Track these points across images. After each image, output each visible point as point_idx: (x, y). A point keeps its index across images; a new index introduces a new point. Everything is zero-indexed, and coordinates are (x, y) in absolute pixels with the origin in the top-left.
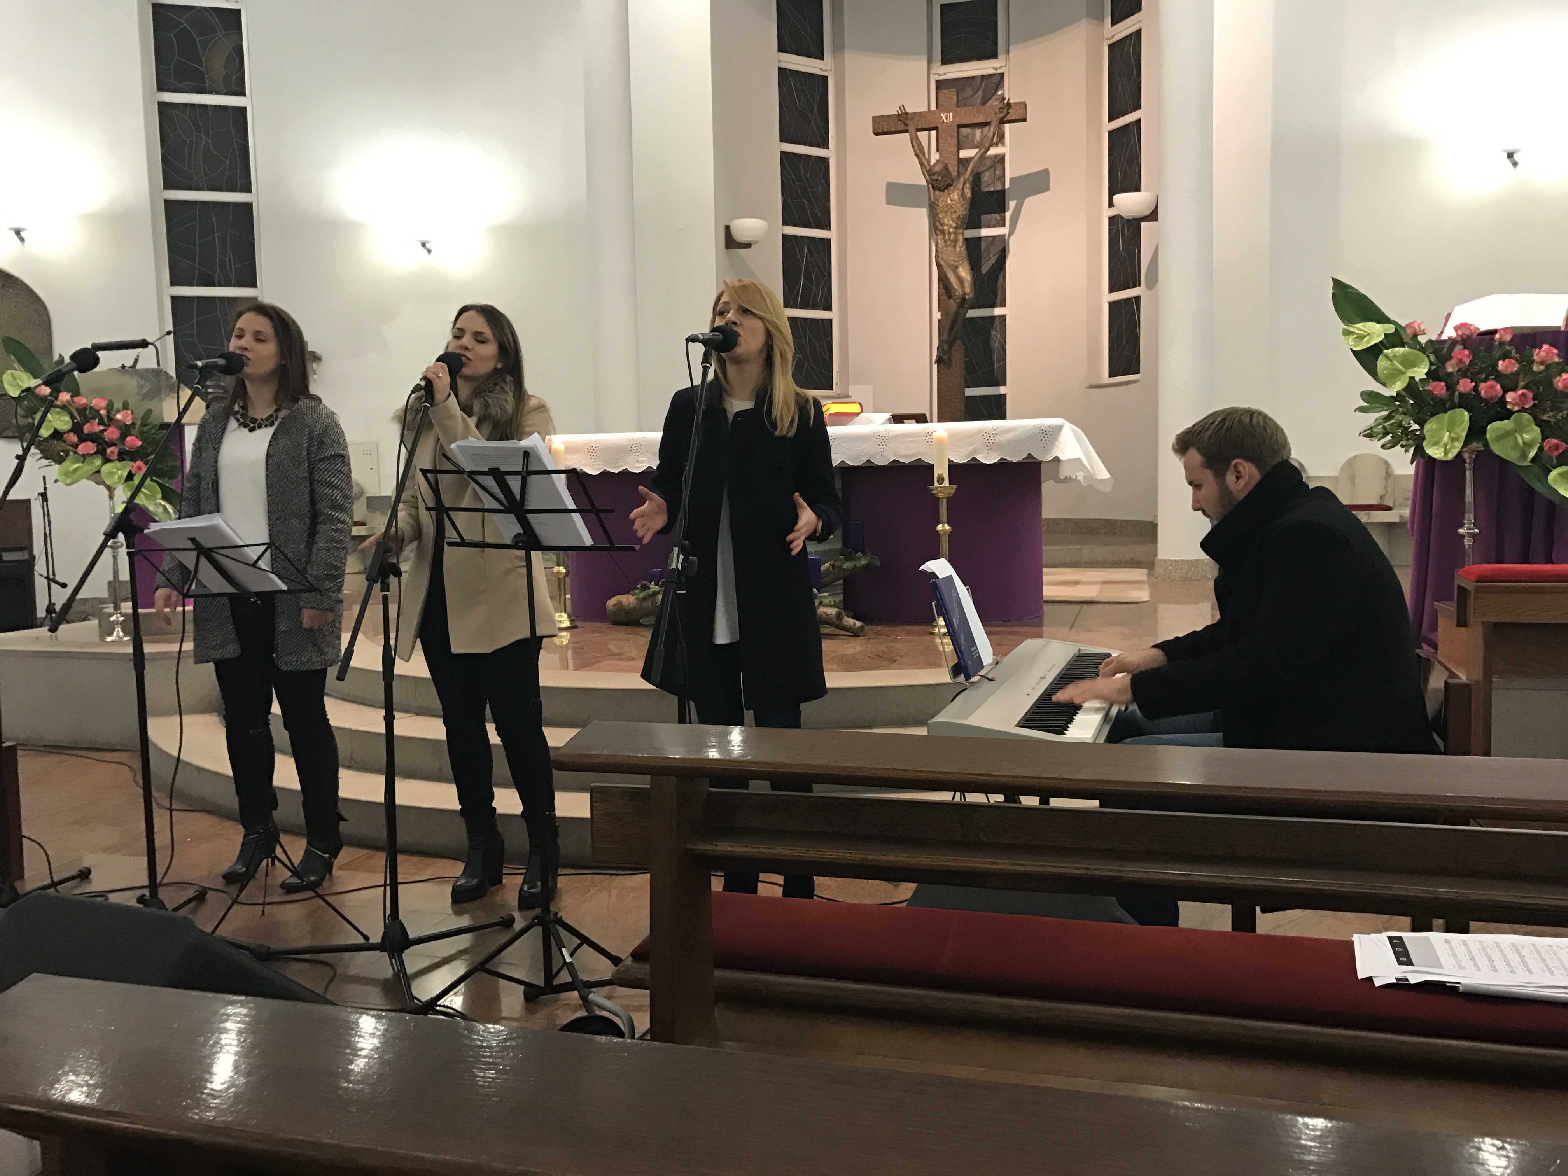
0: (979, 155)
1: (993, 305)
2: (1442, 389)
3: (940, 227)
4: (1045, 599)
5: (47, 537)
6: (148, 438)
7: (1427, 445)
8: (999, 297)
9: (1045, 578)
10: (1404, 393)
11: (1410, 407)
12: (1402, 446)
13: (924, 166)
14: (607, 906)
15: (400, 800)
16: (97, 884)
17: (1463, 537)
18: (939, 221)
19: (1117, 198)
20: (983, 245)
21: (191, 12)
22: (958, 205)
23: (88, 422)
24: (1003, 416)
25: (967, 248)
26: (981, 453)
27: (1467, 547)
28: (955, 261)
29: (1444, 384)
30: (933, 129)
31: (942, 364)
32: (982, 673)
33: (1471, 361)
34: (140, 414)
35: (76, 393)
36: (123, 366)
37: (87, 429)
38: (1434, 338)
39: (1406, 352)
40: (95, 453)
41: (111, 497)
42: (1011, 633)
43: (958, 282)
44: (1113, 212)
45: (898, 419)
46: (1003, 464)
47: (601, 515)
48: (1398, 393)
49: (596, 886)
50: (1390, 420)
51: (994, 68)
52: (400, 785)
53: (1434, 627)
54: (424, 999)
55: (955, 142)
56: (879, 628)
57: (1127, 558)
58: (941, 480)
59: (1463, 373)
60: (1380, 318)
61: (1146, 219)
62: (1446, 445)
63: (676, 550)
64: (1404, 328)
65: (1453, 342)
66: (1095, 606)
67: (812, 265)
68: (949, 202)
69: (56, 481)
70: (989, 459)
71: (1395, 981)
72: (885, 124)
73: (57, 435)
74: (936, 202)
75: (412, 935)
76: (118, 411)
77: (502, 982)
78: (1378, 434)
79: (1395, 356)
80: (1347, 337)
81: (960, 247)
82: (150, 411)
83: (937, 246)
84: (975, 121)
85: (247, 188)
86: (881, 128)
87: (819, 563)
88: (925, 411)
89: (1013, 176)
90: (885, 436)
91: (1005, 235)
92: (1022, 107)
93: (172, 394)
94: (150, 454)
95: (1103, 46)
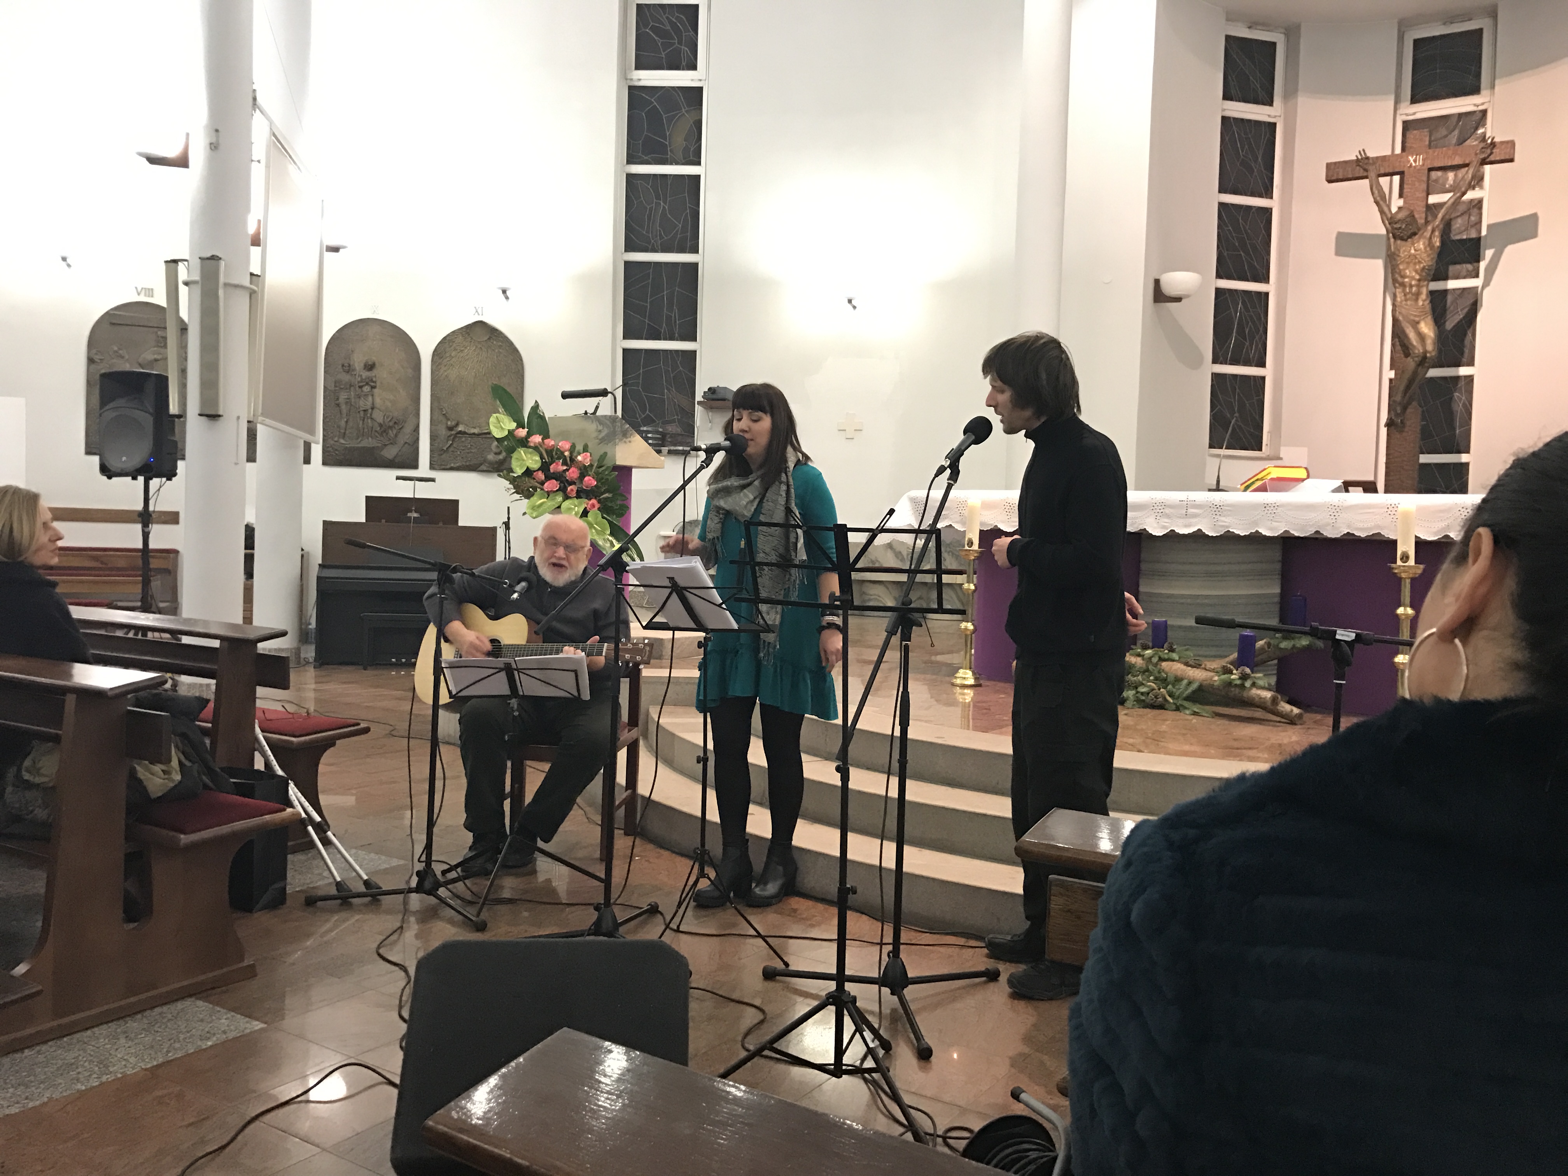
0: (1452, 200)
1: (1458, 365)
3: (1400, 279)
6: (603, 479)
8: (1466, 355)
18: (1400, 273)
20: (1450, 298)
21: (660, 93)
23: (554, 462)
25: (1431, 302)
28: (1415, 316)
30: (1397, 174)
31: (1393, 427)
34: (596, 457)
35: (547, 435)
36: (586, 413)
37: (553, 468)
40: (557, 490)
45: (1347, 486)
51: (1475, 105)
55: (1424, 186)
56: (1319, 717)
58: (1406, 557)
67: (1245, 318)
68: (1413, 251)
72: (1341, 171)
73: (528, 472)
74: (1397, 252)
76: (579, 454)
81: (1424, 301)
82: (606, 454)
84: (1449, 163)
85: (695, 250)
86: (1335, 175)
87: (1253, 640)
88: (1372, 478)
89: (1492, 222)
90: (1332, 507)
91: (1478, 287)
92: (1510, 145)
93: (625, 439)
94: (603, 494)
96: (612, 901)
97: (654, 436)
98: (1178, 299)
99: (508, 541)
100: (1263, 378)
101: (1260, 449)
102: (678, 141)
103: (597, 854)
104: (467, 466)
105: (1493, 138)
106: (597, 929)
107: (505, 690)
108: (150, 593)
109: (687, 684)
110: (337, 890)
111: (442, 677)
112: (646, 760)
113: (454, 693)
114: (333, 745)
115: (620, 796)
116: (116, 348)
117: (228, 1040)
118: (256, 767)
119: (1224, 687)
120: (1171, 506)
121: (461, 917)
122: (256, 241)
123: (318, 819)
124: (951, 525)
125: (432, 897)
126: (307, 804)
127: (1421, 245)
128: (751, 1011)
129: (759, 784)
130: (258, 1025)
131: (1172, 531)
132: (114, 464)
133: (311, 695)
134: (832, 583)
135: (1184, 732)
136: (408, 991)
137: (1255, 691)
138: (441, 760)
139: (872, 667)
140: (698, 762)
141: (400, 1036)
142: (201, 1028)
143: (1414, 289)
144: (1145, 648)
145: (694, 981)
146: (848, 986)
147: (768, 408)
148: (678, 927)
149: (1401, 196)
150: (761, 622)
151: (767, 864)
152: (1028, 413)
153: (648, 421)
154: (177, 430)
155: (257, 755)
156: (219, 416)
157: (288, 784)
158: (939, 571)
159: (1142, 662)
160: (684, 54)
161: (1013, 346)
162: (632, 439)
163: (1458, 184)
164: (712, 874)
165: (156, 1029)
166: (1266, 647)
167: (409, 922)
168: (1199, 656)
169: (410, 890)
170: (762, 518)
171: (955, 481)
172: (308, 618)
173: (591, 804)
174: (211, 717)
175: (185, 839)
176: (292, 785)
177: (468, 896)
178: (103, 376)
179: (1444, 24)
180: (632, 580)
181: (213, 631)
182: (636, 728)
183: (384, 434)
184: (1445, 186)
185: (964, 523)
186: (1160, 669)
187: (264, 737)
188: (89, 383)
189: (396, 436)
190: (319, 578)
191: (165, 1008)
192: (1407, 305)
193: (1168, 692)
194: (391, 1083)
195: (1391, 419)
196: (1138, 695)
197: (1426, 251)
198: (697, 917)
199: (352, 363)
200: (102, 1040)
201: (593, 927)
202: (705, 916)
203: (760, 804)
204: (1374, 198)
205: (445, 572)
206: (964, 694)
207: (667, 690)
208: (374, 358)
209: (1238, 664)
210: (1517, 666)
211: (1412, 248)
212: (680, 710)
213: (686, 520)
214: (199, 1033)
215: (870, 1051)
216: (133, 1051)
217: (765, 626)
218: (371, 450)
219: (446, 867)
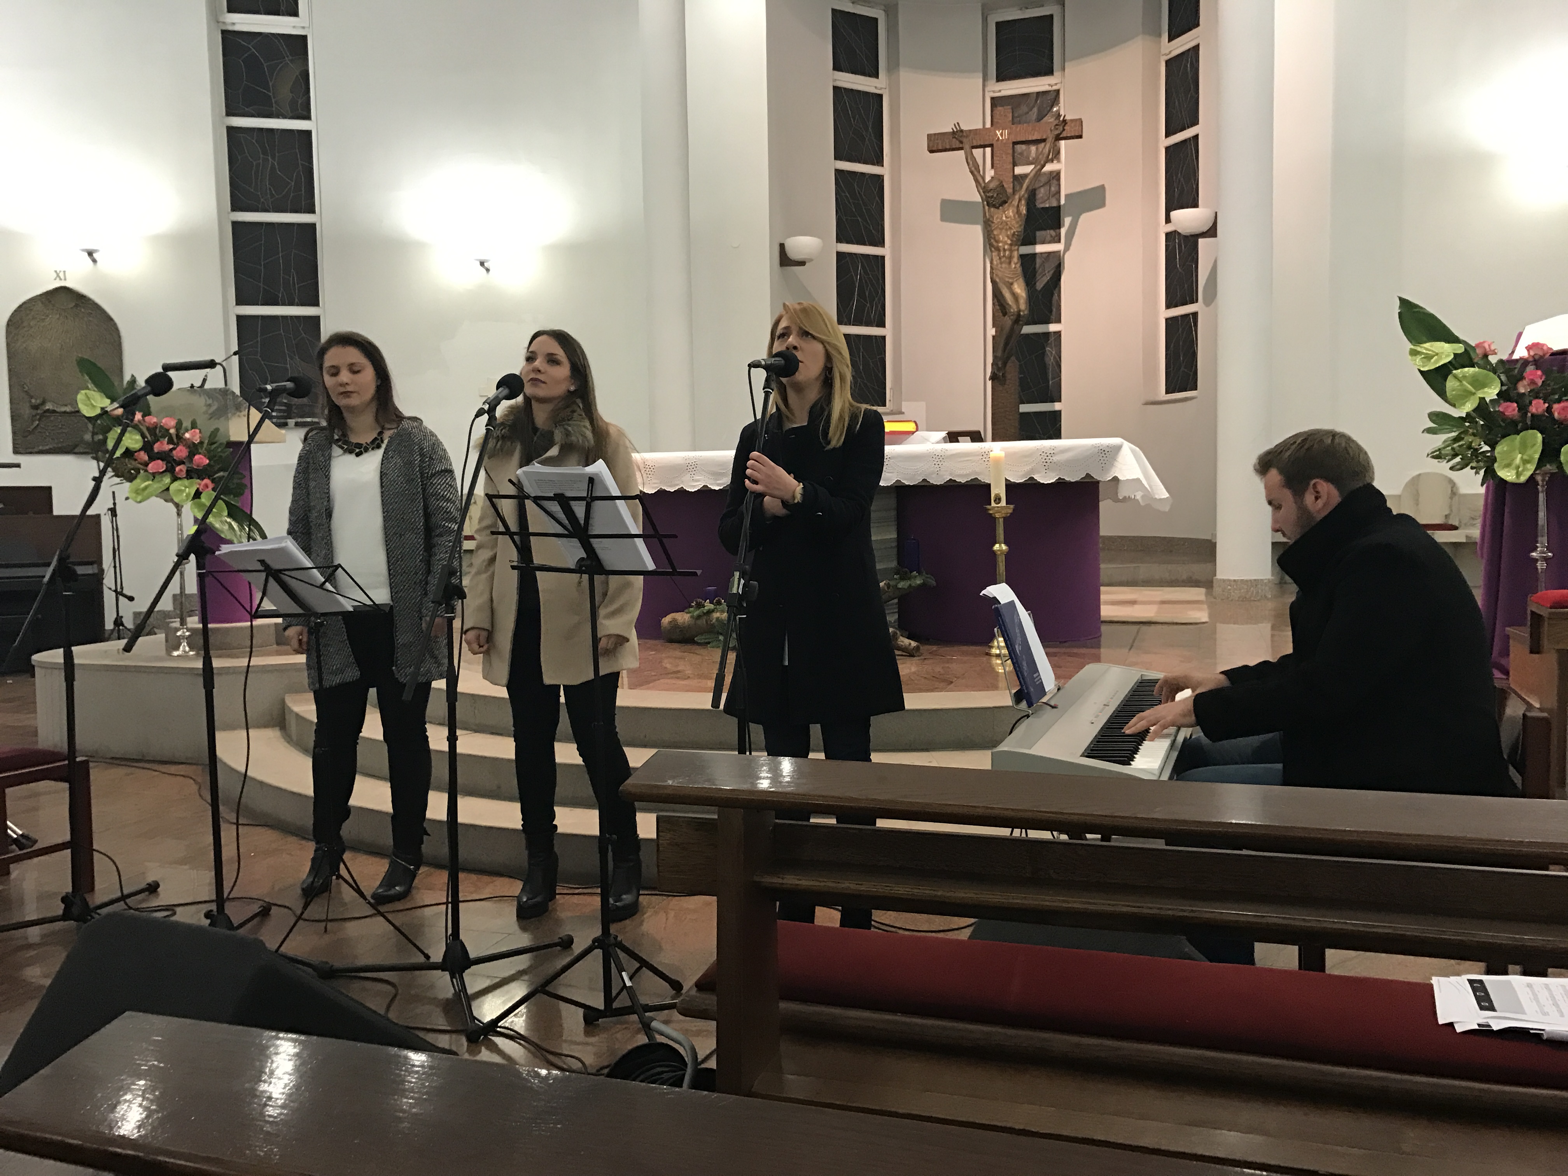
0: (1034, 172)
1: (1048, 322)
2: (1514, 410)
3: (995, 243)
4: (1102, 619)
5: (116, 551)
6: (215, 456)
7: (1498, 467)
8: (1054, 313)
9: (1103, 597)
10: (1474, 415)
11: (1480, 429)
12: (1472, 468)
13: (979, 183)
14: (665, 928)
15: (463, 818)
16: (165, 897)
17: (1536, 560)
18: (994, 239)
19: (1174, 214)
20: (1038, 261)
21: (259, 39)
23: (158, 440)
24: (1057, 435)
25: (1022, 264)
26: (1039, 472)
27: (1540, 571)
28: (1010, 278)
29: (1516, 405)
30: (988, 146)
31: (996, 381)
32: (1044, 700)
33: (1543, 382)
34: (207, 433)
35: (147, 413)
36: (192, 386)
37: (157, 447)
38: (1505, 357)
39: (1476, 372)
40: (164, 471)
41: (179, 514)
42: (1070, 655)
43: (1012, 299)
44: (1170, 228)
45: (953, 437)
46: (1060, 484)
47: (665, 540)
48: (1468, 414)
49: (654, 907)
50: (1459, 441)
51: (1049, 85)
52: (463, 803)
53: (1506, 652)
54: (487, 1019)
55: (1010, 159)
56: (935, 648)
57: (1184, 577)
58: (998, 499)
59: (1536, 394)
60: (1450, 337)
61: (1204, 235)
62: (1518, 467)
63: (737, 574)
64: (1474, 348)
65: (1525, 362)
66: (1153, 627)
67: (866, 282)
68: (1004, 218)
69: (127, 499)
70: (1046, 478)
71: (1477, 1027)
72: (940, 142)
73: (128, 453)
74: (991, 219)
75: (473, 954)
76: (187, 431)
77: (563, 1005)
78: (1447, 455)
79: (1464, 377)
80: (1414, 357)
81: (1016, 264)
82: (217, 430)
83: (991, 263)
84: (1030, 138)
85: (311, 209)
86: (935, 146)
88: (978, 428)
89: (1069, 192)
90: (941, 456)
91: (1060, 251)
92: (1078, 122)
93: (238, 413)
94: (217, 472)
95: (1160, 62)
98: (802, 263)
99: (116, 529)
100: (884, 338)
102: (284, 92)
105: (1064, 116)
127: (1011, 213)
149: (992, 167)
197: (1015, 219)
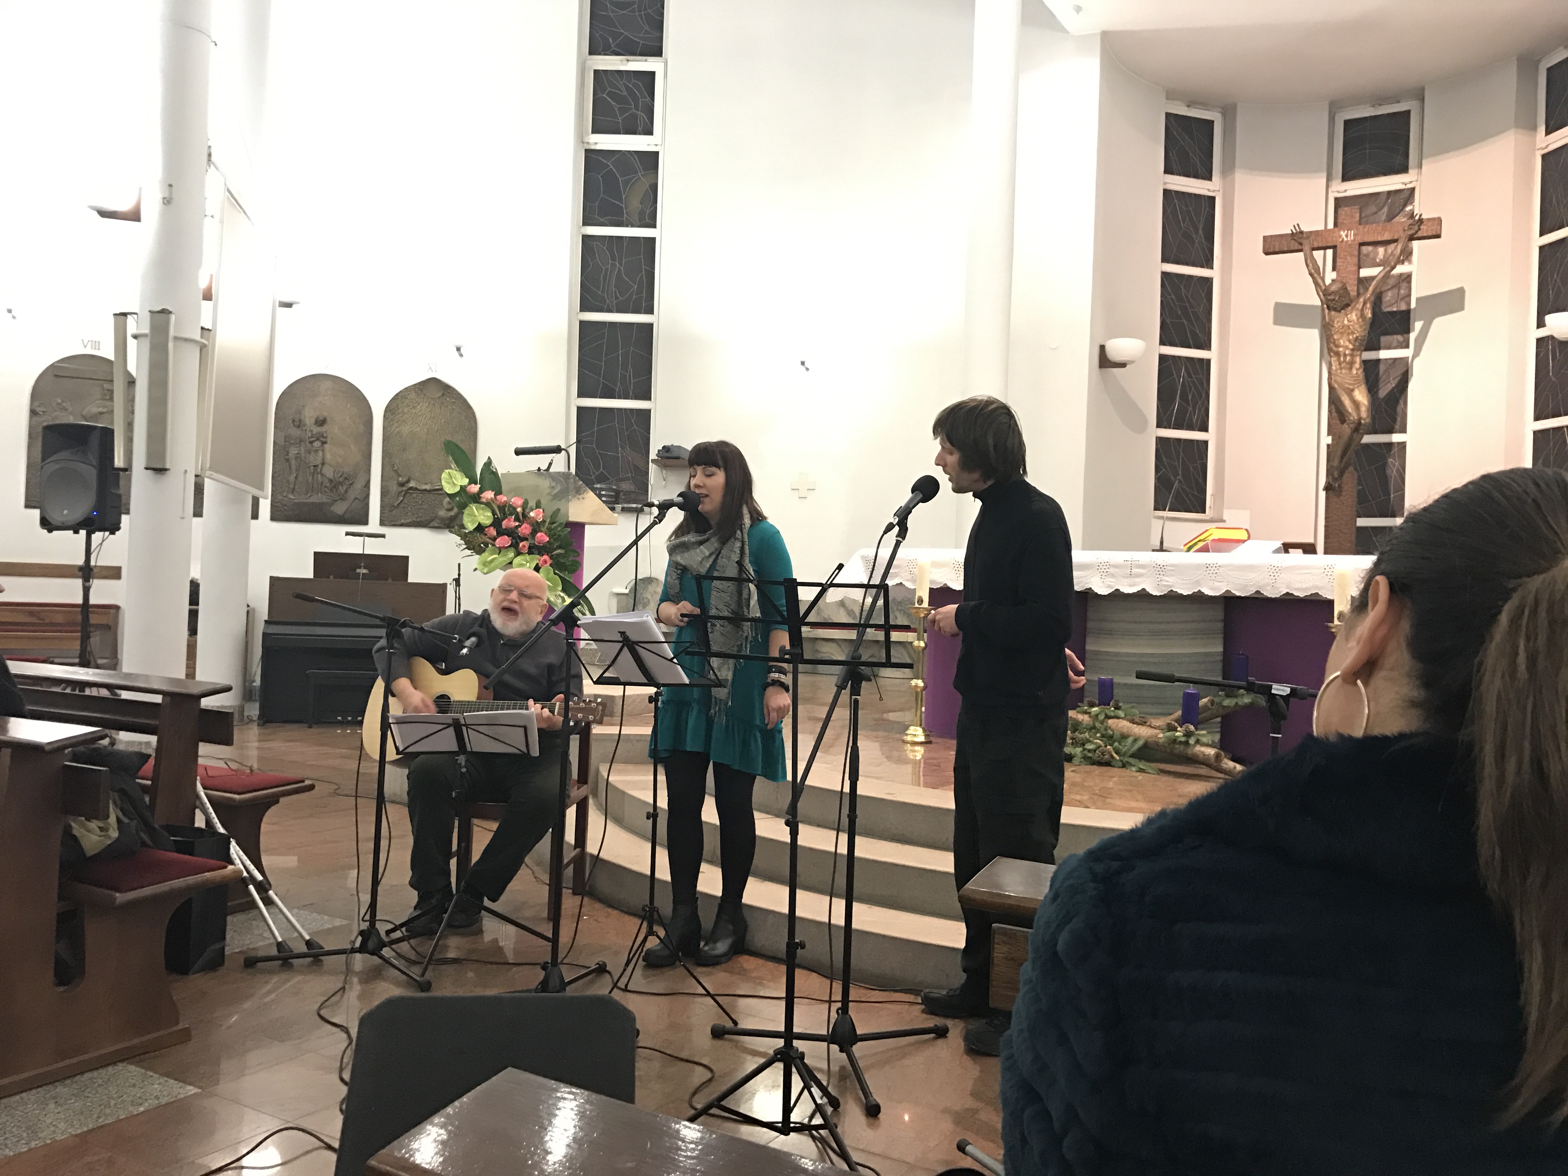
0: (1382, 274)
1: (1391, 431)
3: (1334, 348)
6: (555, 535)
8: (1398, 423)
18: (1334, 343)
19: (1549, 318)
20: (1382, 368)
21: (616, 156)
22: (1357, 326)
23: (506, 518)
25: (1364, 370)
28: (1350, 384)
30: (1329, 248)
31: (1331, 492)
34: (549, 514)
35: (499, 491)
36: (539, 469)
37: (504, 524)
40: (509, 546)
43: (1353, 406)
44: (1543, 333)
45: (1287, 547)
51: (1403, 183)
55: (1356, 260)
67: (1190, 386)
68: (1346, 322)
69: (475, 570)
72: (1277, 244)
73: (480, 528)
74: (1331, 323)
76: (532, 510)
81: (1357, 370)
82: (559, 510)
84: (1380, 239)
85: (650, 311)
86: (1272, 248)
87: (1195, 698)
88: (1312, 541)
89: (1419, 296)
90: (1272, 567)
91: (1408, 358)
92: (1436, 222)
93: (578, 496)
94: (555, 549)
95: (1534, 155)
96: (559, 960)
97: (608, 493)
98: (1123, 365)
99: (458, 598)
100: (1206, 443)
101: (1204, 512)
102: (634, 203)
103: (545, 914)
104: (418, 522)
105: (1421, 215)
106: (544, 986)
107: (454, 747)
108: (89, 649)
109: (638, 741)
110: (279, 951)
111: (389, 733)
112: (595, 818)
113: (401, 749)
114: (277, 802)
115: (569, 855)
116: (59, 401)
117: (161, 1106)
118: (197, 825)
119: (1169, 744)
120: (1115, 566)
121: (404, 977)
122: (208, 296)
123: (260, 877)
124: (901, 583)
125: (375, 957)
126: (248, 863)
127: (1354, 316)
128: (700, 1069)
129: (712, 843)
130: (192, 1090)
131: (1117, 590)
132: (55, 517)
133: (255, 753)
134: (782, 639)
135: (1129, 788)
136: (349, 1052)
137: (1199, 749)
138: (387, 817)
139: (820, 724)
140: (648, 818)
141: (340, 1099)
142: (132, 1093)
143: (1348, 358)
144: (1092, 705)
145: (642, 1041)
146: (796, 1043)
147: (720, 463)
148: (626, 986)
149: (1334, 269)
150: (713, 677)
151: (716, 924)
152: (976, 476)
153: (601, 479)
154: (122, 483)
155: (198, 813)
156: (166, 470)
157: (229, 843)
158: (888, 628)
159: (1088, 719)
160: (640, 121)
161: (963, 411)
162: (585, 495)
163: (1388, 258)
164: (662, 933)
165: (86, 1094)
166: (1209, 705)
167: (351, 983)
168: (1146, 714)
169: (353, 951)
170: (716, 574)
171: (904, 538)
172: (253, 674)
173: (539, 864)
174: (150, 774)
175: (121, 897)
176: (233, 843)
177: (412, 955)
178: (48, 429)
179: (1373, 106)
180: (584, 634)
181: (156, 686)
182: (585, 786)
183: (334, 490)
184: (1375, 260)
185: (914, 581)
186: (1107, 726)
187: (206, 794)
188: (31, 436)
189: (346, 492)
190: (264, 634)
191: (95, 1073)
192: (1341, 373)
193: (1114, 749)
194: (329, 1147)
195: (1329, 483)
196: (1086, 752)
198: (645, 977)
199: (302, 418)
200: (30, 1106)
201: (540, 987)
202: (654, 976)
203: (710, 862)
204: (1309, 271)
205: (393, 626)
206: (914, 751)
207: (616, 748)
208: (326, 414)
209: (1182, 721)
210: (1414, 704)
211: (1346, 319)
212: (630, 767)
213: (639, 577)
214: (131, 1098)
215: (819, 1108)
216: (63, 1117)
217: (717, 681)
218: (320, 506)
219: (390, 926)
